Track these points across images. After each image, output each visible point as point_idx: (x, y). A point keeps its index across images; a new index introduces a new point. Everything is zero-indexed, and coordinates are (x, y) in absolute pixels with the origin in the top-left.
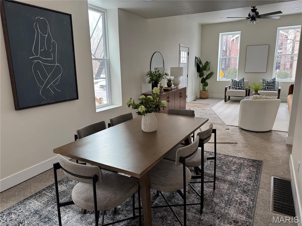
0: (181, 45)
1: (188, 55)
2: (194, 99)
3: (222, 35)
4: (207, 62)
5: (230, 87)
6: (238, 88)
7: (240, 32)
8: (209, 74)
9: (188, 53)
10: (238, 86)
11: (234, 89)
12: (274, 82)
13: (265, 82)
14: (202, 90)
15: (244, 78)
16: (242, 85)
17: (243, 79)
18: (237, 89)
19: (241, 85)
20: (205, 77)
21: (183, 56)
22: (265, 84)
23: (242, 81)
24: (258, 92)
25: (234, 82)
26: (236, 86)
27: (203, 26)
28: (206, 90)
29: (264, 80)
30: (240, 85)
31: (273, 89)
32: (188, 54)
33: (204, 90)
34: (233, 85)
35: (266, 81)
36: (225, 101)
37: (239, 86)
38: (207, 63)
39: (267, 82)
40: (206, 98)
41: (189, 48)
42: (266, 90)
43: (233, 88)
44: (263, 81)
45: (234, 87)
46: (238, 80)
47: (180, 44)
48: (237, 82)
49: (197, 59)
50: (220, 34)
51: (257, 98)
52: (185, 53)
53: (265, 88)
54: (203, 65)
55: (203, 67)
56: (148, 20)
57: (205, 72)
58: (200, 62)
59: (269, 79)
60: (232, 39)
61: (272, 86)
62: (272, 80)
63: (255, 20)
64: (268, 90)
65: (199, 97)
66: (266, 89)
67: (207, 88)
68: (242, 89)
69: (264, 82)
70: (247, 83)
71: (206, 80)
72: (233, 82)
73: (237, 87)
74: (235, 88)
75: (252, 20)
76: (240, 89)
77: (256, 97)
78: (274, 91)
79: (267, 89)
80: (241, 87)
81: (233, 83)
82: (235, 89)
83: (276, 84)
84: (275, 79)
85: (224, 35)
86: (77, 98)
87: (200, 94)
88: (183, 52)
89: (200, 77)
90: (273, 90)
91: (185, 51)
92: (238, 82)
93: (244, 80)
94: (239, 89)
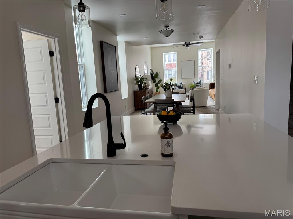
3: (165, 54)
4: (157, 73)
7: (176, 52)
8: (159, 81)
9: (147, 67)
14: (156, 92)
18: (179, 89)
19: (181, 86)
20: (157, 82)
27: (151, 48)
29: (194, 82)
39: (196, 83)
41: (147, 63)
43: (176, 89)
47: (144, 61)
49: (151, 70)
50: (163, 54)
51: (198, 89)
54: (155, 74)
55: (155, 76)
56: (133, 46)
57: (156, 79)
58: (153, 73)
63: (188, 46)
68: (182, 89)
69: (194, 84)
71: (158, 84)
72: (176, 85)
75: (187, 46)
86: (118, 90)
88: (145, 66)
89: (154, 82)
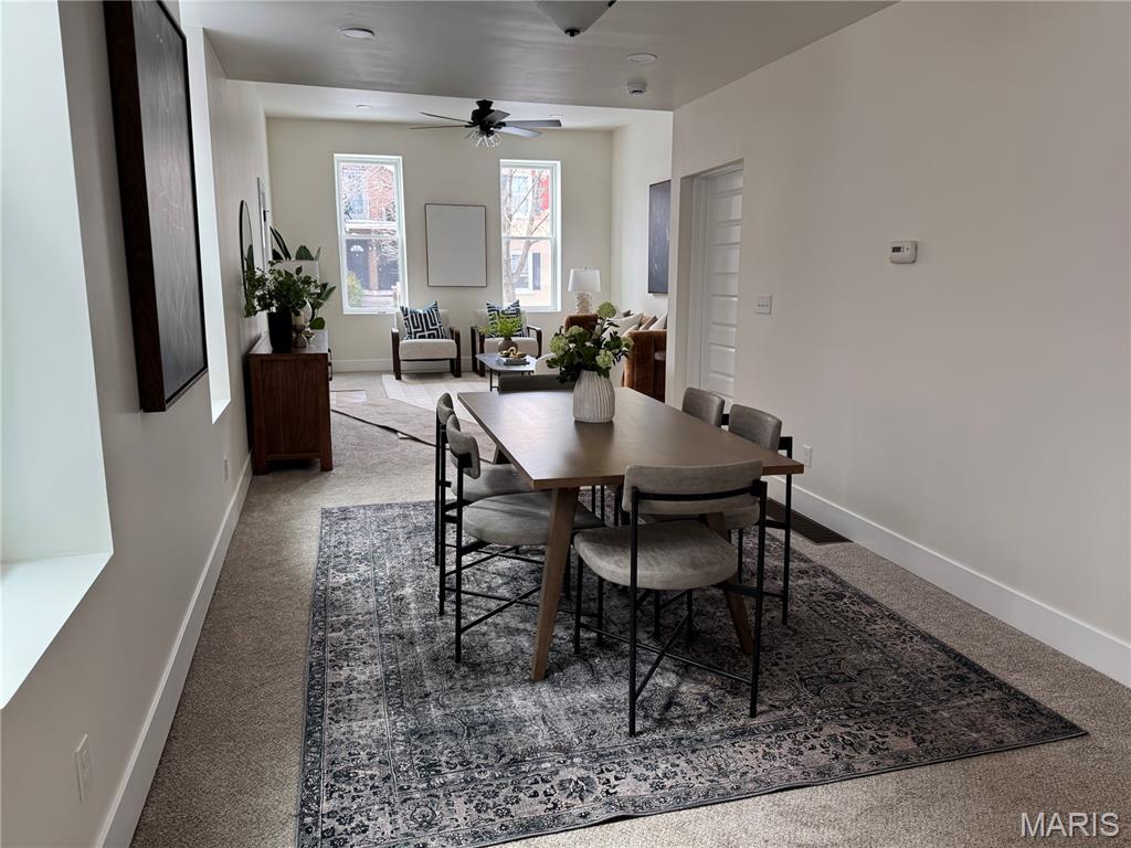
4: (303, 248)
6: (426, 333)
7: (400, 156)
10: (428, 330)
11: (416, 338)
12: (518, 312)
13: (495, 312)
15: (436, 304)
17: (436, 307)
18: (423, 337)
19: (436, 324)
23: (434, 312)
25: (412, 316)
26: (420, 329)
30: (433, 325)
35: (498, 311)
36: (397, 378)
37: (430, 327)
39: (503, 313)
44: (490, 311)
45: (415, 333)
46: (421, 310)
47: (258, 180)
48: (420, 315)
50: (336, 158)
59: (505, 305)
68: (438, 338)
69: (494, 315)
70: (450, 317)
73: (423, 331)
74: (418, 335)
76: (434, 337)
80: (435, 332)
81: (408, 319)
82: (420, 337)
83: (524, 317)
84: (519, 305)
86: (206, 366)
92: (425, 315)
93: (440, 310)
94: (429, 337)
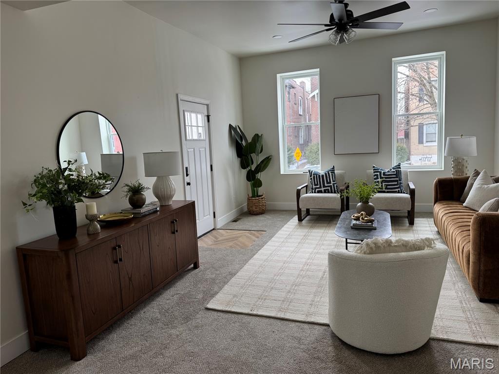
0: (181, 97)
1: (208, 121)
2: (232, 218)
3: (283, 79)
4: (257, 135)
5: (306, 186)
6: (323, 189)
7: (318, 70)
8: (262, 162)
9: (208, 117)
10: (324, 186)
11: (315, 192)
12: (398, 173)
13: (378, 173)
14: (251, 196)
15: (333, 168)
16: (332, 183)
17: (333, 170)
19: (330, 183)
20: (253, 167)
21: (194, 124)
22: (379, 180)
23: (330, 174)
24: (370, 204)
25: (314, 177)
26: (319, 186)
27: (243, 61)
28: (259, 194)
29: (376, 170)
30: (327, 183)
31: (397, 190)
32: (206, 118)
33: (255, 195)
34: (312, 184)
35: (380, 173)
36: (299, 220)
37: (326, 185)
38: (257, 138)
39: (384, 174)
40: (261, 213)
41: (207, 105)
42: (384, 192)
43: (313, 189)
44: (374, 172)
45: (316, 188)
46: (322, 173)
47: (177, 95)
48: (319, 176)
49: (235, 129)
50: (278, 75)
52: (199, 116)
53: (382, 188)
54: (250, 140)
58: (242, 137)
59: (387, 167)
60: (311, 95)
61: (396, 183)
62: (394, 168)
63: (346, 30)
64: (388, 192)
65: (246, 209)
66: (384, 190)
67: (261, 191)
68: (332, 192)
69: (377, 175)
70: (342, 176)
71: (258, 173)
72: (312, 177)
74: (317, 190)
76: (329, 192)
77: (373, 245)
78: (401, 193)
79: (386, 190)
80: (329, 188)
81: (311, 179)
82: (319, 192)
83: (402, 177)
84: (400, 168)
85: (287, 78)
87: (248, 205)
88: (193, 115)
89: (244, 167)
90: (399, 192)
91: (197, 112)
92: (323, 176)
93: (336, 172)
94: (325, 192)
